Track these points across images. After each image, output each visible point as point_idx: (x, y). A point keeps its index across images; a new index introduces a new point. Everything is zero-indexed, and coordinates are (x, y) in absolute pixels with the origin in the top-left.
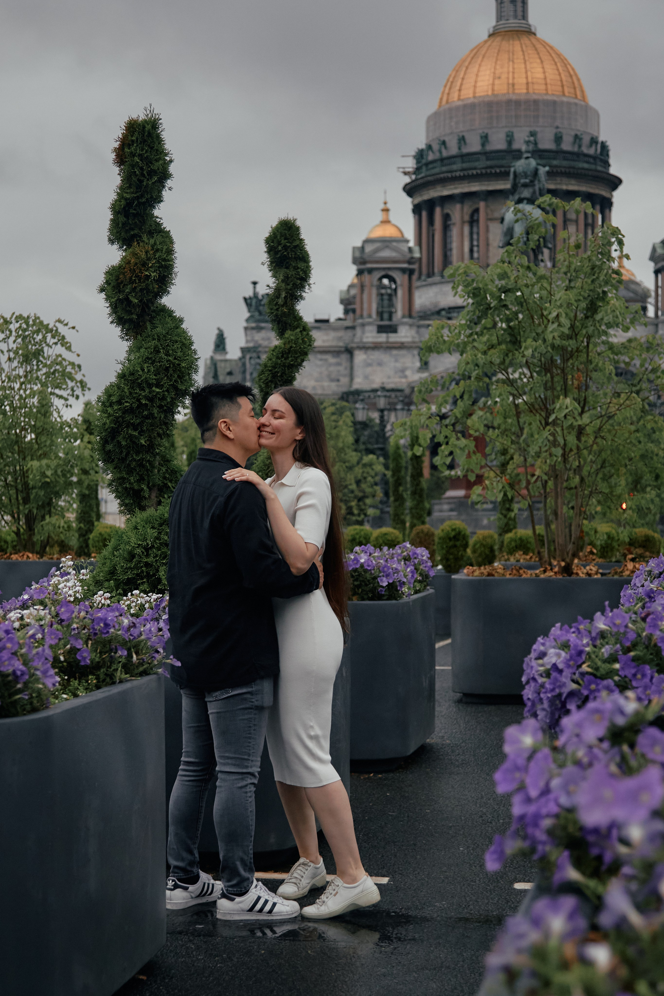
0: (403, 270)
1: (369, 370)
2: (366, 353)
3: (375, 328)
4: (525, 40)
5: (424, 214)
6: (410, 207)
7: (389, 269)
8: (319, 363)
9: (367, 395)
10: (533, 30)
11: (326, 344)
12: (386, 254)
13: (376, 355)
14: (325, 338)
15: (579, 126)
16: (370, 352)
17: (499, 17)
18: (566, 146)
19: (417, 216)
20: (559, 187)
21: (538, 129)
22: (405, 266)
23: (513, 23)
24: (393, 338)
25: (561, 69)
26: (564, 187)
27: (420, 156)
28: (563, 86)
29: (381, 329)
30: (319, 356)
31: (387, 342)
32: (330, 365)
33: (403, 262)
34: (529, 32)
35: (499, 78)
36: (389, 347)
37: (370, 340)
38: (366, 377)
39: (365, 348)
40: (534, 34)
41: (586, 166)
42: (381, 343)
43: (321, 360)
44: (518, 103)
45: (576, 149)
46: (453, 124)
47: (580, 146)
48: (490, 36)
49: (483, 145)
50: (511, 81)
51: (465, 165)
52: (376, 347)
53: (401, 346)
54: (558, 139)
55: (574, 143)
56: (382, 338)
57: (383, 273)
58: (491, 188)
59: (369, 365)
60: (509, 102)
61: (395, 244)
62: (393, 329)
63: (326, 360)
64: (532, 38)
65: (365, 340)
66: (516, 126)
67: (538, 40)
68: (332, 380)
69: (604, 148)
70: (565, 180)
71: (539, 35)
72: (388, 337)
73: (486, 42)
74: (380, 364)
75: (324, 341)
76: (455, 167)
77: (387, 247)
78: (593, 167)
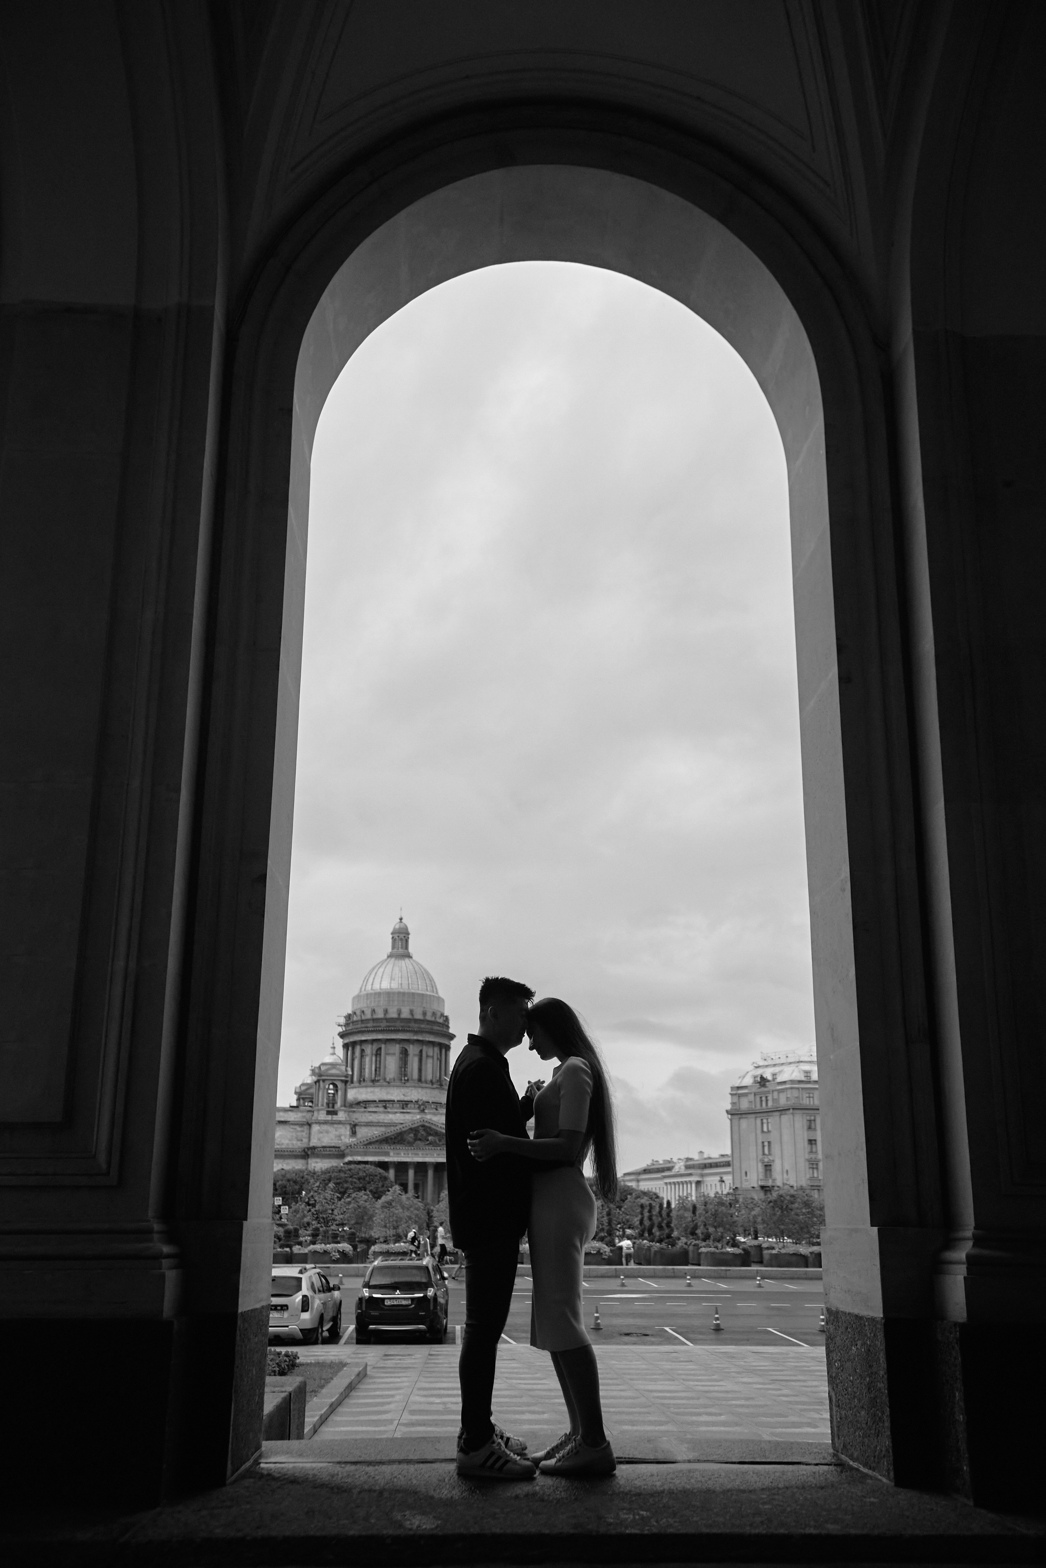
0: (342, 1081)
1: (321, 1135)
2: (319, 1126)
3: (325, 1112)
4: (407, 960)
5: (350, 1049)
6: (342, 1044)
7: (335, 1080)
8: (292, 1130)
9: (319, 1149)
10: (411, 955)
11: (296, 1120)
12: (334, 1071)
13: (325, 1127)
14: (296, 1116)
15: (435, 1007)
16: (322, 1125)
17: (393, 947)
18: (429, 1017)
19: (345, 1050)
20: (424, 1039)
21: (413, 1008)
22: (343, 1078)
23: (401, 951)
24: (335, 1118)
25: (426, 977)
26: (427, 1039)
27: (348, 1017)
28: (427, 986)
29: (329, 1113)
30: (292, 1126)
31: (332, 1120)
32: (298, 1131)
33: (342, 1076)
34: (409, 956)
35: (394, 980)
36: (333, 1123)
37: (322, 1119)
38: (319, 1139)
39: (319, 1123)
40: (411, 957)
41: (438, 1028)
42: (328, 1120)
43: (293, 1128)
44: (404, 994)
45: (433, 1019)
46: (368, 1002)
47: (435, 1018)
48: (388, 957)
49: (385, 1015)
50: (400, 982)
51: (375, 1025)
52: (326, 1122)
53: (340, 1123)
54: (424, 1014)
55: (433, 1015)
56: (329, 1118)
57: (331, 1082)
58: (388, 1038)
59: (321, 1133)
60: (399, 993)
61: (338, 1066)
62: (335, 1113)
63: (295, 1129)
64: (410, 959)
65: (319, 1118)
66: (402, 1006)
67: (414, 961)
68: (298, 1140)
69: (447, 1019)
70: (428, 1035)
71: (414, 958)
72: (332, 1118)
73: (386, 960)
74: (327, 1132)
75: (295, 1118)
76: (369, 1025)
77: (334, 1068)
78: (441, 1029)
